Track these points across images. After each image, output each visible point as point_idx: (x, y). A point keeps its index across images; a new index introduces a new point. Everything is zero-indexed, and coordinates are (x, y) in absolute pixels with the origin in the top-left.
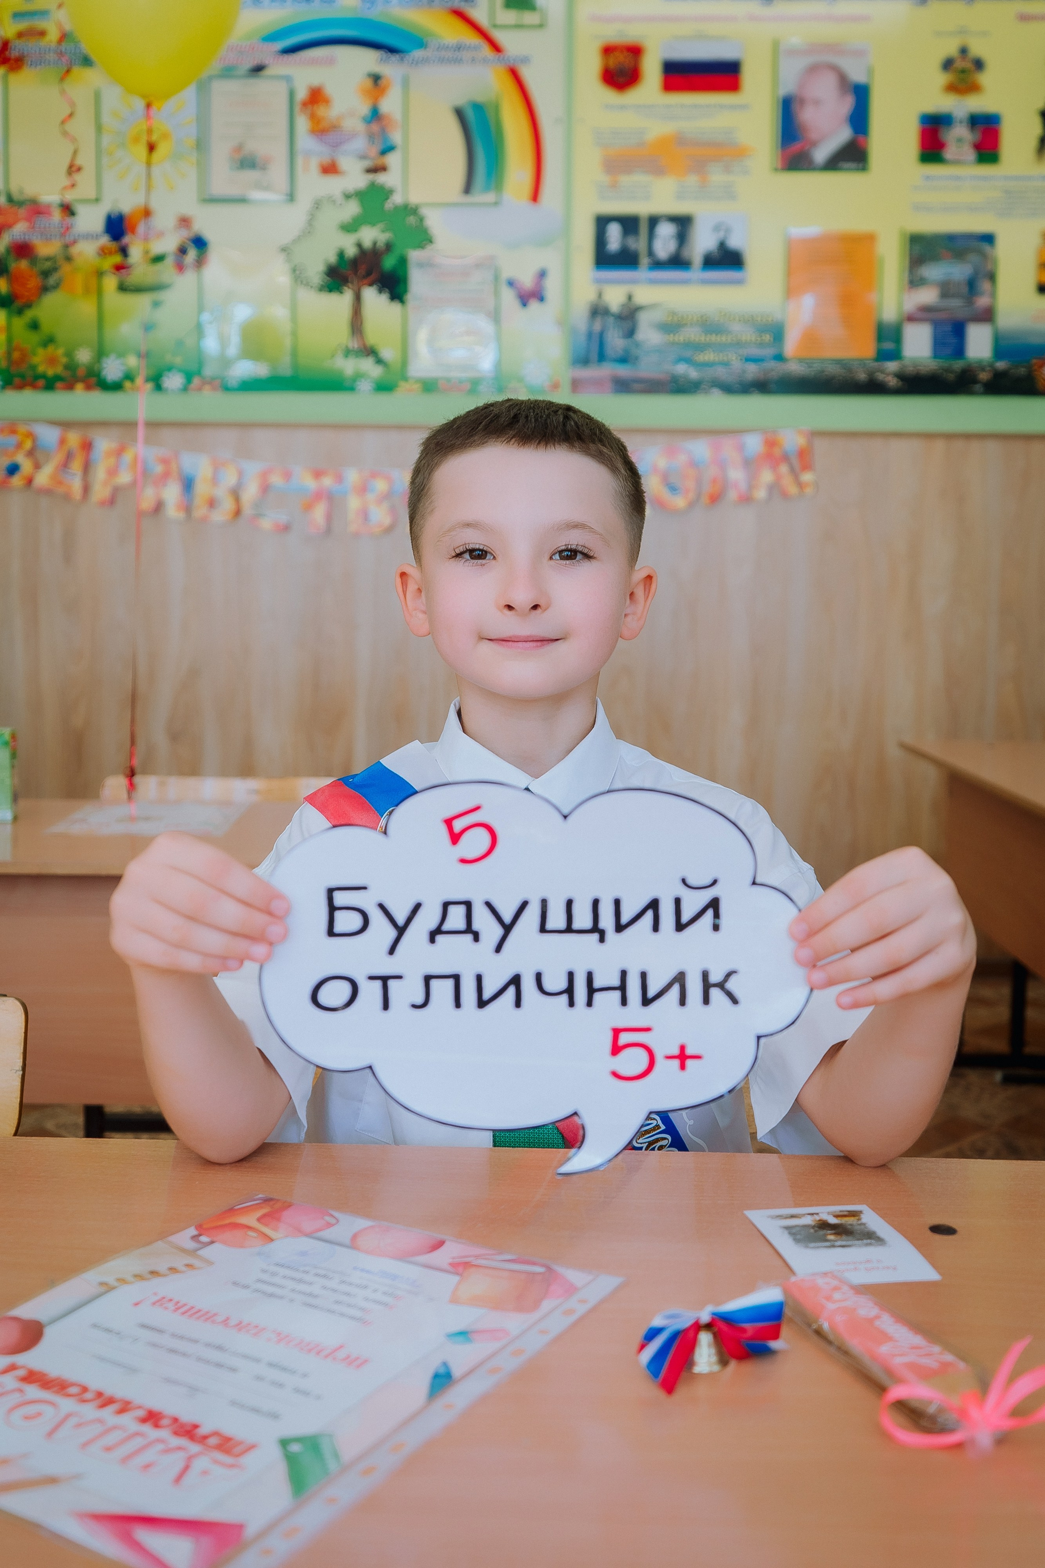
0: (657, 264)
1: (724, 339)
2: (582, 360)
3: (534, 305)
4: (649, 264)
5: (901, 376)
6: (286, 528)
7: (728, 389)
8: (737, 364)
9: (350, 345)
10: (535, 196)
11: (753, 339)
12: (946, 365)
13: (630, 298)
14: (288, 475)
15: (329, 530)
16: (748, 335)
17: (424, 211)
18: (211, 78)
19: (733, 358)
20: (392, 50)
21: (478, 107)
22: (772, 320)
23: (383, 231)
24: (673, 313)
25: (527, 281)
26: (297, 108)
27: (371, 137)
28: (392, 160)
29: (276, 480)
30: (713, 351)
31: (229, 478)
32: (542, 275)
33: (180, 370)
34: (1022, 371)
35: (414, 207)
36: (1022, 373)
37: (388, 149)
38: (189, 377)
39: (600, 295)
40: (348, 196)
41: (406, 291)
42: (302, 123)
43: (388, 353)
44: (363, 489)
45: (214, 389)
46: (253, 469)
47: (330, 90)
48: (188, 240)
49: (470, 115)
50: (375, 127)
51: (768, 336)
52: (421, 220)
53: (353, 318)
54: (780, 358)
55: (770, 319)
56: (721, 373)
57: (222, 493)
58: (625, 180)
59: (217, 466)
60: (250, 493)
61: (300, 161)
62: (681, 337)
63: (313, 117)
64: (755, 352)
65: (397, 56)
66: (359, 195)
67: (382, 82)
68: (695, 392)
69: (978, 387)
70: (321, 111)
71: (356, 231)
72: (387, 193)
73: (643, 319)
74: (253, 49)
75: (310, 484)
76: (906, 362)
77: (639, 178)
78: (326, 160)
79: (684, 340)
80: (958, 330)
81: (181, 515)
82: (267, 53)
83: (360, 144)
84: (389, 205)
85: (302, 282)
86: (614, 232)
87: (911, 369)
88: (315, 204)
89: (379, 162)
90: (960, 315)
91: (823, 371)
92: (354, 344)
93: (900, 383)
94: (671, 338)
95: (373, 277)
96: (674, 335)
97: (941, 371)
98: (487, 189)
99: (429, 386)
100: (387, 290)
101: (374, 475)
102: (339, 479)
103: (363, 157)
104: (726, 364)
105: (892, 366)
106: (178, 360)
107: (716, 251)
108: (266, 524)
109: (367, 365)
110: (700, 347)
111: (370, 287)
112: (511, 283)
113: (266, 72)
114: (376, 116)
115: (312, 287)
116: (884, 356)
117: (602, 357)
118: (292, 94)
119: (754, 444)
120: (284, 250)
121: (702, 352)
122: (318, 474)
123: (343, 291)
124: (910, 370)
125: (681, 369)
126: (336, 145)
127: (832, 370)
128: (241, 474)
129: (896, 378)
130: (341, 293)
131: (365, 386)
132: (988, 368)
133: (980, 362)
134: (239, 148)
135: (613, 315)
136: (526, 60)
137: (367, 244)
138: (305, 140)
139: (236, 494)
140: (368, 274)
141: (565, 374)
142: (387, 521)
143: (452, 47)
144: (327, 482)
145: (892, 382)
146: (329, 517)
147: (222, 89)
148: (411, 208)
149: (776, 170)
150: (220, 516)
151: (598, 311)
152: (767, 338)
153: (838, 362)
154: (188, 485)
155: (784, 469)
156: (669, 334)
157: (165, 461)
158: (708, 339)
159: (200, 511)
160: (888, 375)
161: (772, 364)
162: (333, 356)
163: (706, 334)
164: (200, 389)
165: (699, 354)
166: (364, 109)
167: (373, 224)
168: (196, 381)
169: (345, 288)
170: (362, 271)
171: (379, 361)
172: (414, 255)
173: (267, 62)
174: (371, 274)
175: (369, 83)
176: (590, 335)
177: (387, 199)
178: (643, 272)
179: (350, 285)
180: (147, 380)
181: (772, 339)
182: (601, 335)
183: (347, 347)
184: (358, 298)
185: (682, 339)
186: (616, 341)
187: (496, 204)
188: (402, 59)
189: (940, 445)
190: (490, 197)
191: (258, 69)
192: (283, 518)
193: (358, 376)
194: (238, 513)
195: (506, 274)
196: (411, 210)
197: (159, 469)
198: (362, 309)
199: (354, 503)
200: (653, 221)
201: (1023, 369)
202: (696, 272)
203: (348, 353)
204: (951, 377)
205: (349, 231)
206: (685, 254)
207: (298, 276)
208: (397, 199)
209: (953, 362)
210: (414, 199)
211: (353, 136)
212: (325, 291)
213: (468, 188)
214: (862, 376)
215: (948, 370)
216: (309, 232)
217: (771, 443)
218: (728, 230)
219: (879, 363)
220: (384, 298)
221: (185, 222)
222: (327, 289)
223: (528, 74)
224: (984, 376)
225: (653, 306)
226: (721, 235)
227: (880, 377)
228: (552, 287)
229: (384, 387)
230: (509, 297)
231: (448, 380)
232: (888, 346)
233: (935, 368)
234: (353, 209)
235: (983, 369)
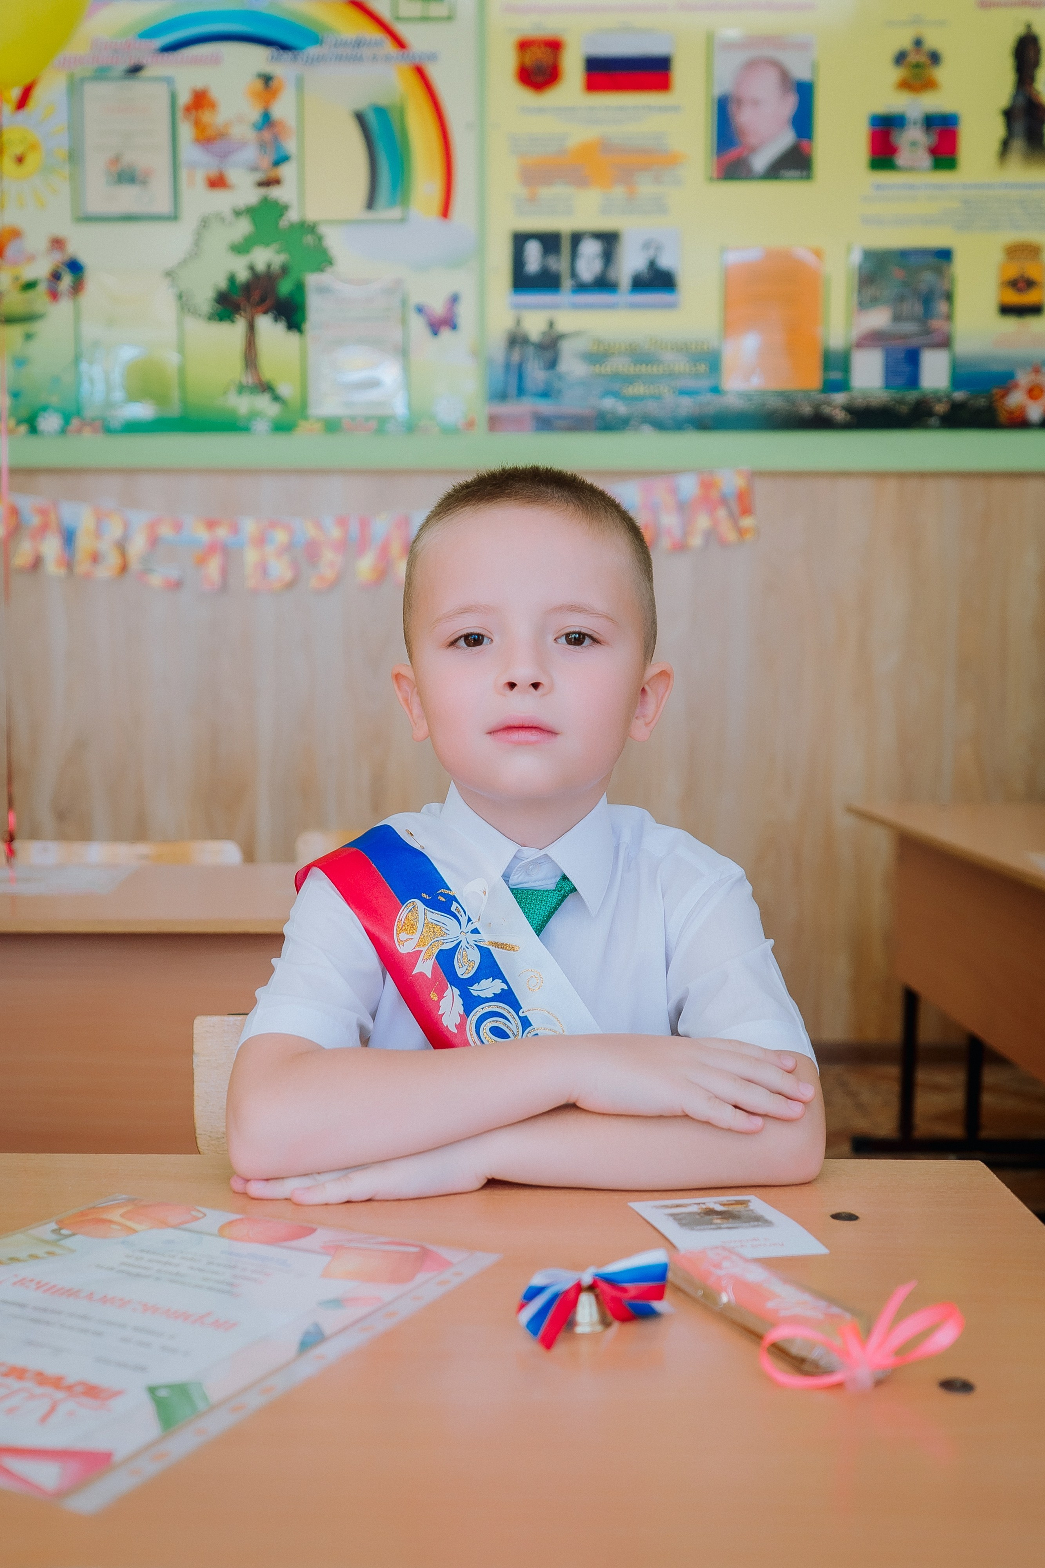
0: (581, 287)
1: (655, 369)
2: (501, 396)
3: (446, 334)
4: (573, 286)
5: (849, 409)
6: (176, 585)
7: (660, 425)
8: (669, 398)
9: (244, 380)
10: (445, 211)
11: (687, 370)
12: (899, 396)
13: (551, 324)
14: (178, 527)
15: (224, 586)
16: (681, 365)
17: (323, 230)
18: (83, 80)
19: (665, 390)
20: (284, 47)
21: (381, 111)
22: (708, 348)
23: (278, 252)
24: (599, 342)
25: (438, 307)
26: (180, 114)
27: (263, 146)
28: (287, 171)
29: (166, 531)
30: (643, 383)
31: (114, 530)
32: (454, 299)
33: (57, 410)
34: (982, 402)
35: (311, 224)
36: (982, 403)
37: (281, 160)
38: (67, 418)
39: (518, 322)
40: (238, 213)
41: (304, 319)
42: (186, 131)
43: (285, 389)
44: (261, 541)
45: (95, 430)
46: (140, 520)
47: (216, 93)
48: (62, 264)
49: (372, 120)
50: (267, 135)
51: (703, 366)
52: (320, 238)
53: (246, 350)
54: (716, 390)
55: (705, 347)
56: (652, 408)
57: (106, 546)
58: (546, 192)
59: (100, 518)
60: (138, 545)
61: (184, 174)
62: (608, 368)
63: (197, 124)
64: (689, 383)
65: (290, 53)
66: (251, 212)
67: (274, 84)
68: (624, 429)
69: (933, 421)
70: (206, 116)
71: (248, 252)
72: (281, 209)
73: (567, 348)
74: (129, 46)
75: (203, 535)
76: (855, 393)
77: (558, 190)
78: (213, 172)
79: (611, 371)
80: (913, 358)
81: (62, 572)
82: (144, 52)
83: (250, 153)
84: (283, 223)
85: (189, 310)
86: (533, 250)
87: (860, 400)
88: (201, 222)
89: (272, 174)
90: (914, 342)
91: (764, 405)
92: (249, 380)
93: (849, 417)
94: (597, 369)
95: (268, 303)
96: (601, 365)
97: (893, 402)
98: (392, 203)
99: (332, 426)
100: (284, 318)
101: (273, 525)
102: (235, 529)
103: (254, 169)
104: (658, 398)
105: (840, 398)
106: (54, 400)
107: (646, 271)
108: (156, 580)
109: (263, 402)
110: (629, 379)
111: (265, 315)
112: (420, 310)
113: (144, 74)
114: (267, 122)
115: (200, 315)
116: (831, 386)
117: (521, 391)
118: (173, 98)
119: (689, 486)
120: (169, 274)
121: (631, 384)
122: (211, 525)
123: (235, 320)
124: (859, 402)
125: (609, 404)
126: (224, 156)
127: (775, 403)
128: (127, 526)
129: (844, 411)
130: (233, 321)
131: (261, 426)
132: (945, 399)
133: (935, 392)
134: (116, 160)
135: (533, 344)
136: (433, 57)
137: (261, 267)
138: (189, 150)
139: (121, 547)
140: (263, 300)
141: (481, 411)
142: (288, 575)
143: (351, 43)
144: (222, 533)
145: (840, 415)
146: (224, 572)
147: (94, 91)
148: (309, 226)
149: (711, 179)
150: (106, 571)
151: (516, 340)
152: (702, 368)
153: (781, 394)
154: (69, 538)
155: (722, 513)
156: (595, 365)
157: (43, 512)
158: (637, 370)
159: (82, 566)
160: (835, 407)
161: (708, 397)
162: (225, 393)
163: (635, 365)
164: (79, 431)
165: (628, 387)
166: (254, 114)
167: (267, 244)
168: (75, 423)
169: (237, 316)
170: (256, 297)
171: (276, 398)
172: (312, 280)
173: (145, 62)
174: (265, 301)
175: (259, 85)
176: (508, 366)
177: (282, 215)
178: (565, 296)
179: (242, 313)
180: (19, 422)
181: (708, 369)
182: (520, 367)
183: (240, 382)
184: (251, 328)
185: (608, 369)
186: (536, 374)
187: (403, 220)
188: (295, 58)
189: (892, 485)
190: (395, 213)
191: (135, 70)
192: (174, 573)
193: (254, 415)
194: (124, 568)
195: (415, 298)
196: (308, 228)
197: (35, 521)
198: (257, 338)
199: (251, 556)
200: (576, 238)
201: (983, 400)
202: (624, 295)
203: (242, 389)
204: (904, 409)
205: (239, 252)
206: (612, 275)
207: (183, 301)
208: (293, 216)
209: (907, 392)
210: (312, 216)
211: (243, 145)
212: (215, 320)
213: (371, 203)
214: (807, 410)
215: (901, 402)
216: (196, 254)
217: (707, 485)
218: (659, 248)
219: (826, 395)
220: (280, 328)
221: (57, 243)
222: (217, 317)
223: (434, 73)
224: (940, 408)
225: (577, 334)
226: (651, 253)
227: (827, 410)
228: (465, 314)
229: (282, 427)
230: (418, 326)
231: (353, 418)
232: (835, 375)
233: (887, 399)
234: (243, 227)
235: (939, 400)
